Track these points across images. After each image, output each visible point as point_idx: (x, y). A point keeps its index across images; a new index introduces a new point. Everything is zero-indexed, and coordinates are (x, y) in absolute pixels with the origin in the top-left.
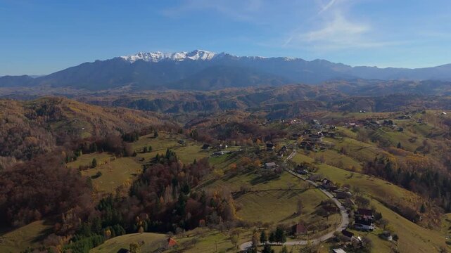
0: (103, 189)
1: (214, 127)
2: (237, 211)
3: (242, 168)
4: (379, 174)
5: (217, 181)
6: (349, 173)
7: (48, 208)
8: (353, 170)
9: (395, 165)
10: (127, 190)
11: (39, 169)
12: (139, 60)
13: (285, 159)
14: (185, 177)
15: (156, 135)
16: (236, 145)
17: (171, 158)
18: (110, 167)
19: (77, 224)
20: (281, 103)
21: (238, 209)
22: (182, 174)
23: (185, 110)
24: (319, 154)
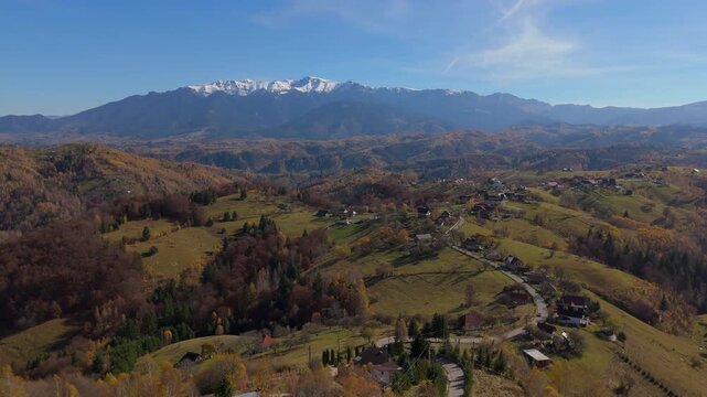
0: (159, 274)
1: (335, 190)
2: (371, 303)
3: (380, 243)
4: (594, 254)
5: (341, 262)
6: (547, 252)
7: (73, 300)
8: (554, 248)
9: (619, 241)
10: (198, 275)
11: (58, 240)
12: (218, 91)
13: (447, 230)
14: (290, 255)
15: (243, 196)
16: (370, 212)
17: (268, 228)
18: (171, 240)
19: (117, 323)
20: (441, 158)
21: (373, 301)
22: (285, 251)
23: (289, 169)
24: (500, 225)
